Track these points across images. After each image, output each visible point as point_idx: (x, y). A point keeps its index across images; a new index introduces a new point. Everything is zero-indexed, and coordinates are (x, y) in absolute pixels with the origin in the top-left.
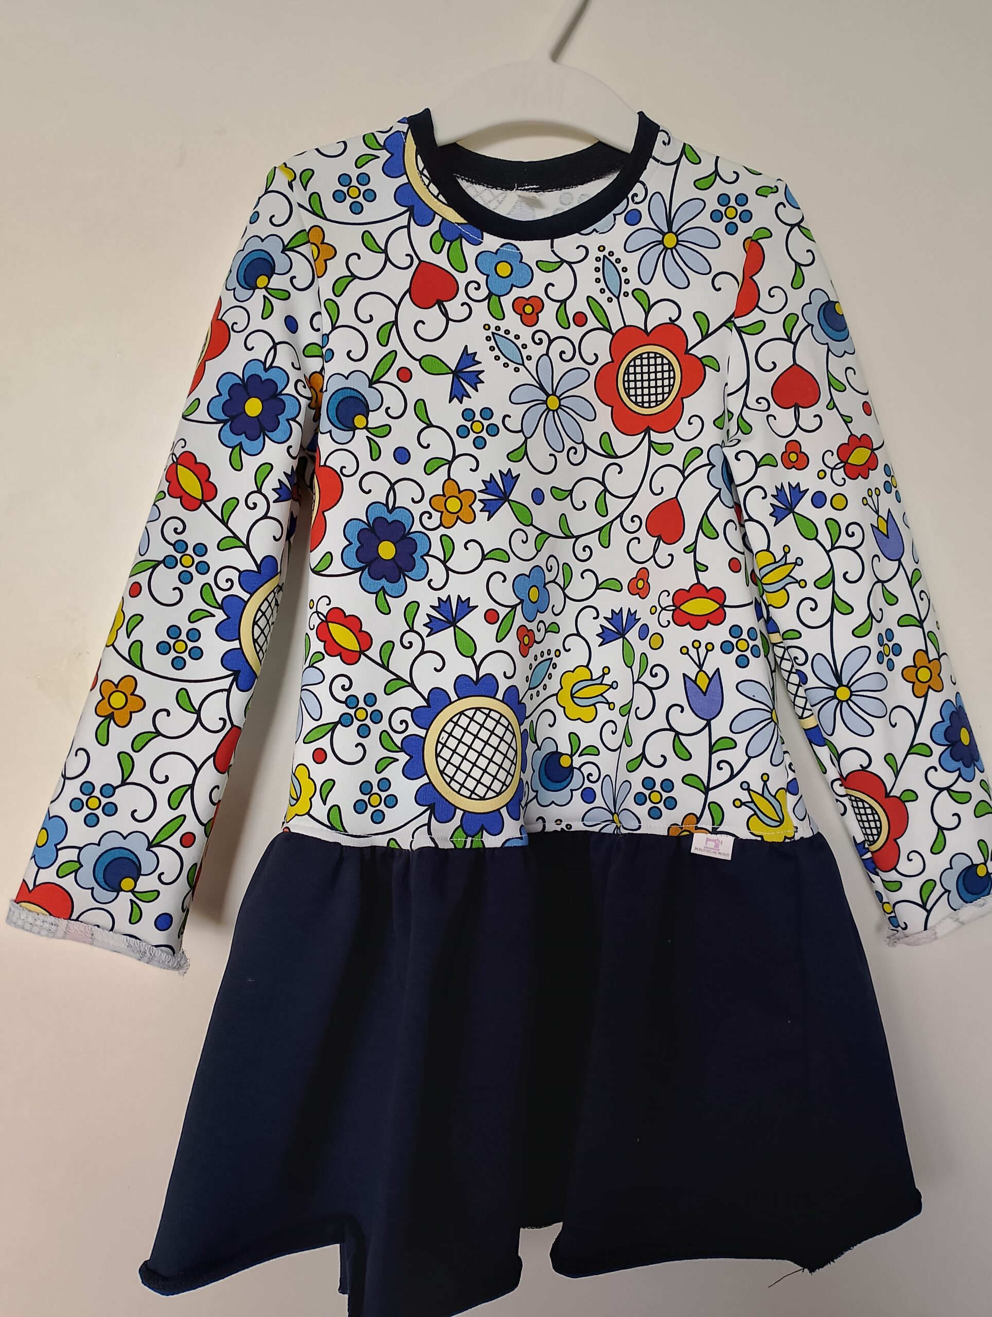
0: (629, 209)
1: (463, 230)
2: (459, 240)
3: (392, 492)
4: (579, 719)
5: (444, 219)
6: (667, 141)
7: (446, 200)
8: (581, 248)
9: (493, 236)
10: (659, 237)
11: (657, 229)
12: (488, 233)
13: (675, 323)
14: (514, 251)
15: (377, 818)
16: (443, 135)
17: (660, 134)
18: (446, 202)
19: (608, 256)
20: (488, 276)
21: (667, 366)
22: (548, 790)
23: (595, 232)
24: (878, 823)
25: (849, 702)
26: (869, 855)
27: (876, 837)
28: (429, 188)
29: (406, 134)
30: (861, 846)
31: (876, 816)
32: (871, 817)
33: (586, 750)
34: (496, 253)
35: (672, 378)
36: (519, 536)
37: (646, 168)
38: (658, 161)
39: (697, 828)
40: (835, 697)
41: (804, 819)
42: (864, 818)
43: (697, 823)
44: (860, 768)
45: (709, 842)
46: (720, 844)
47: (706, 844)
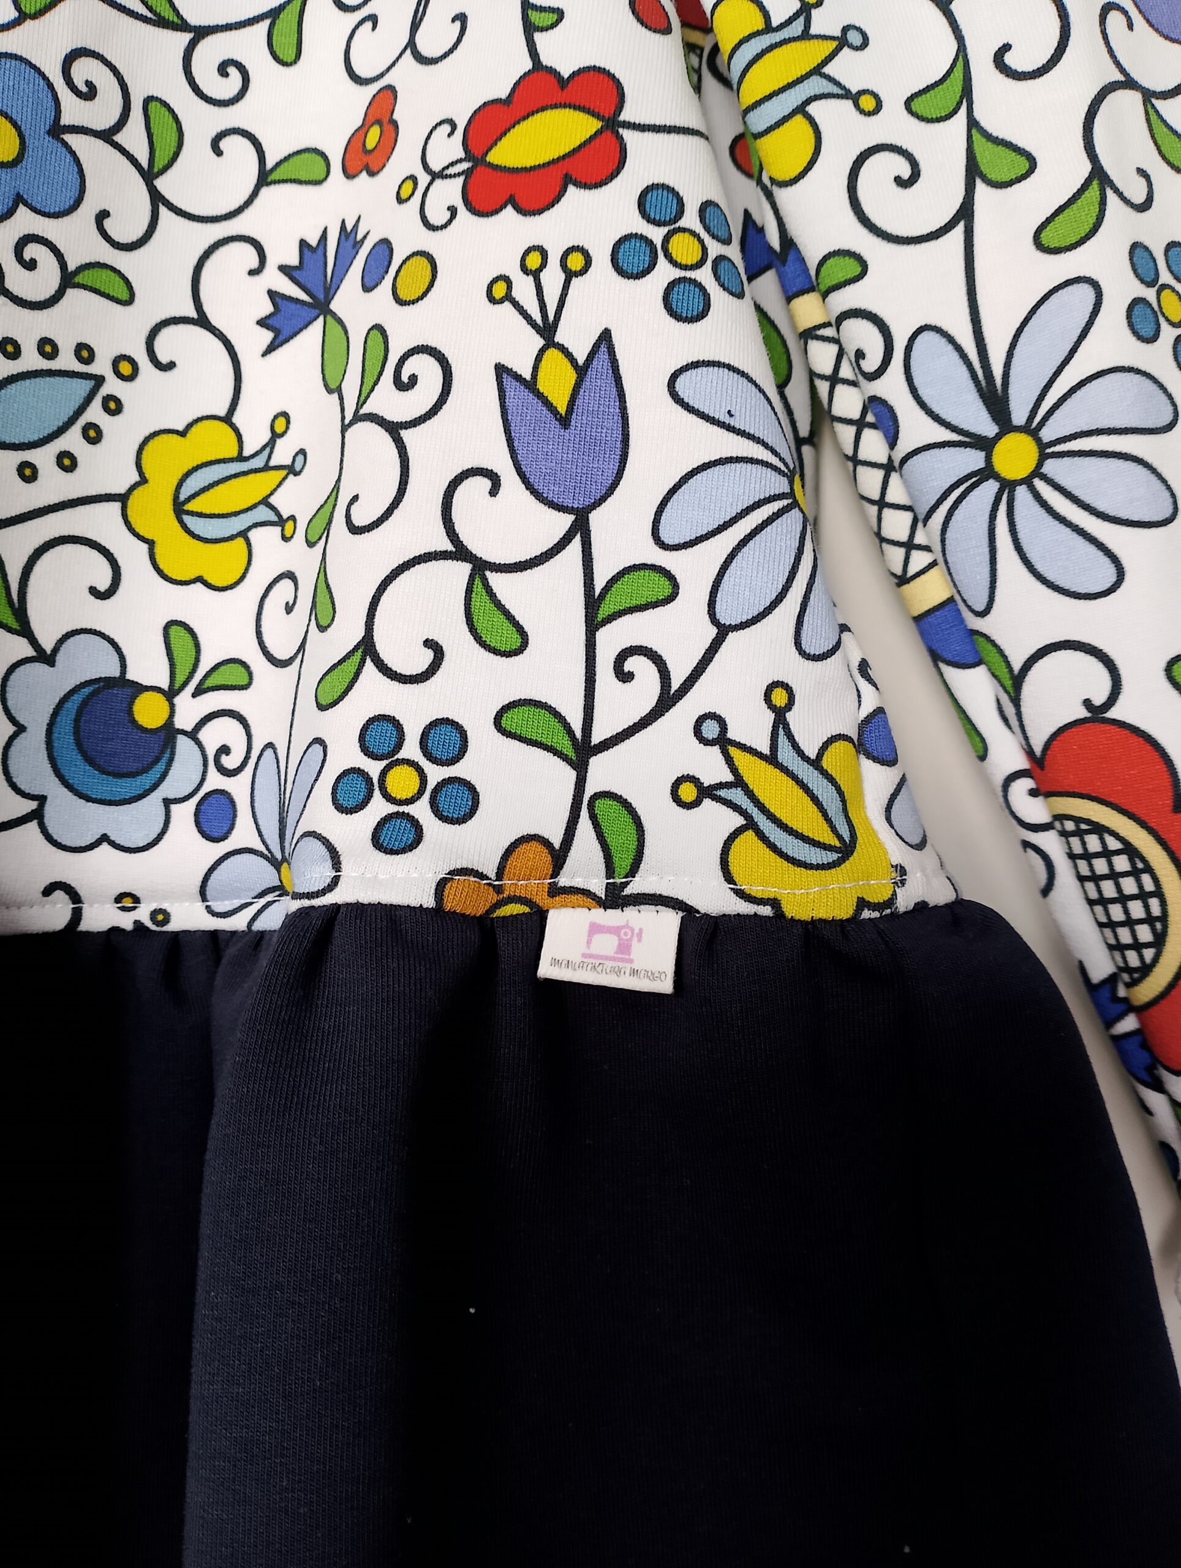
4: (200, 580)
22: (88, 799)
24: (1154, 903)
25: (1038, 484)
26: (1128, 1024)
27: (1149, 954)
30: (1105, 993)
31: (1146, 879)
32: (1129, 886)
33: (215, 675)
39: (555, 891)
40: (987, 473)
41: (920, 846)
42: (1109, 889)
43: (555, 873)
44: (1083, 713)
45: (598, 938)
46: (635, 939)
47: (589, 942)
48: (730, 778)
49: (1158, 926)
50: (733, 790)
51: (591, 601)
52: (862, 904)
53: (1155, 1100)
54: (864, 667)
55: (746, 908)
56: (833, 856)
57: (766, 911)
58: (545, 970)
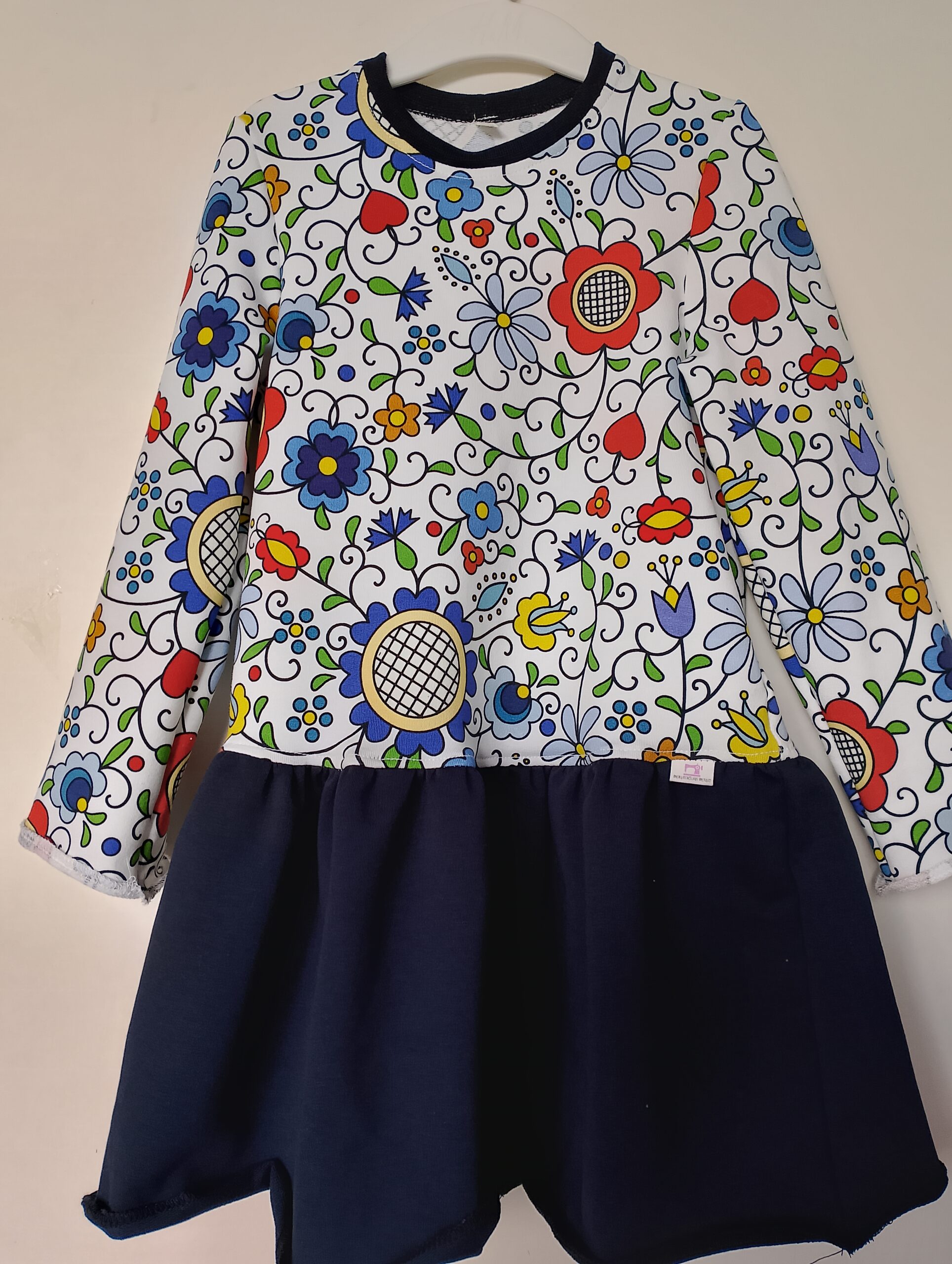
0: (582, 134)
1: (416, 161)
2: (410, 170)
3: (335, 409)
4: (537, 648)
5: (395, 150)
6: (621, 70)
7: (398, 132)
8: (533, 172)
9: (445, 165)
10: (613, 160)
11: (610, 152)
12: (439, 162)
13: (630, 241)
14: (465, 178)
15: (312, 736)
16: (398, 75)
17: (614, 63)
18: (398, 134)
19: (560, 179)
20: (438, 201)
21: (622, 283)
22: (505, 722)
23: (547, 156)
24: (861, 757)
25: (822, 625)
26: (856, 796)
28: (381, 122)
29: (359, 74)
30: (848, 787)
31: (859, 749)
32: (854, 751)
33: (544, 680)
34: (447, 180)
35: (627, 294)
36: (465, 450)
37: (599, 95)
38: (612, 88)
39: (674, 754)
40: (806, 620)
41: (787, 740)
42: (847, 752)
43: (674, 749)
44: (838, 697)
45: (688, 769)
46: (700, 769)
47: (685, 770)
48: (730, 720)
49: (863, 764)
50: (731, 724)
51: (685, 666)
52: (771, 758)
53: (865, 822)
54: (768, 683)
55: (736, 760)
56: (762, 744)
57: (742, 761)
58: (672, 779)
